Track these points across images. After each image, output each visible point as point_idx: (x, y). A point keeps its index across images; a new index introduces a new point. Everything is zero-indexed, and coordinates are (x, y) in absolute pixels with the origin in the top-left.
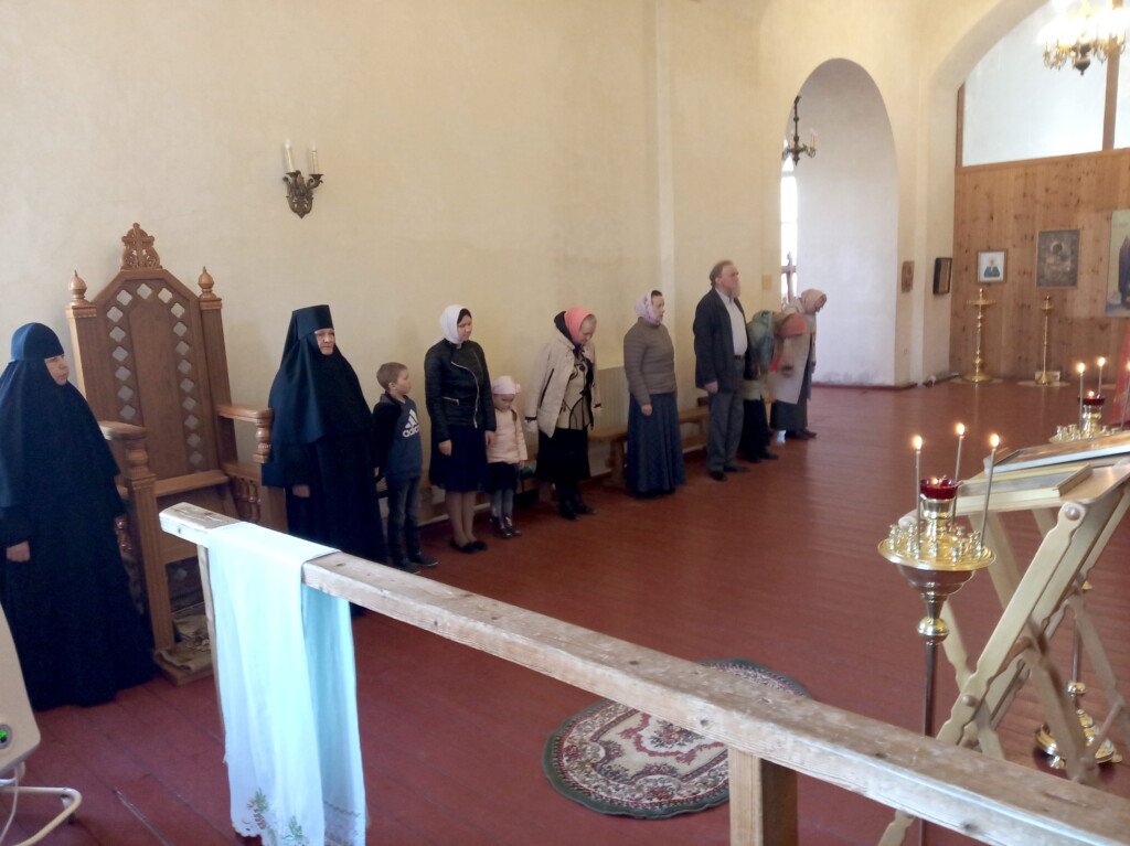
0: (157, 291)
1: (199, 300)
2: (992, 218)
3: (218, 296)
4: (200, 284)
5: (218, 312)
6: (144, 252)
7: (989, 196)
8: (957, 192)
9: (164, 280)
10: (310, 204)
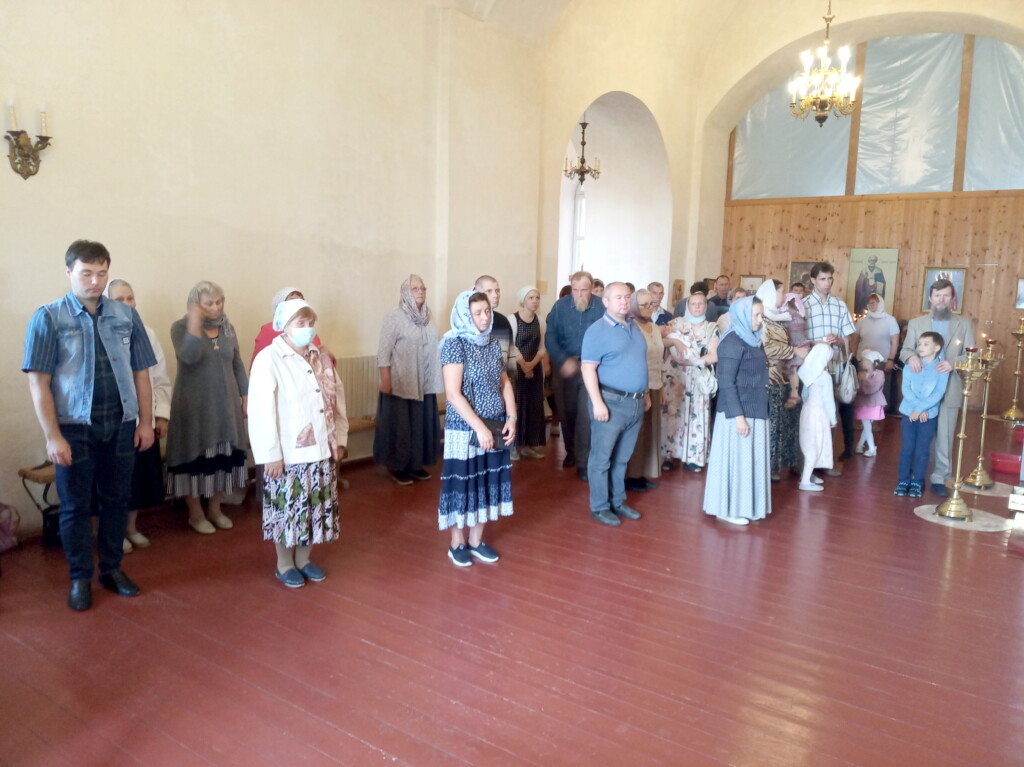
2: (753, 247)
7: (752, 228)
8: (726, 222)
10: (37, 166)
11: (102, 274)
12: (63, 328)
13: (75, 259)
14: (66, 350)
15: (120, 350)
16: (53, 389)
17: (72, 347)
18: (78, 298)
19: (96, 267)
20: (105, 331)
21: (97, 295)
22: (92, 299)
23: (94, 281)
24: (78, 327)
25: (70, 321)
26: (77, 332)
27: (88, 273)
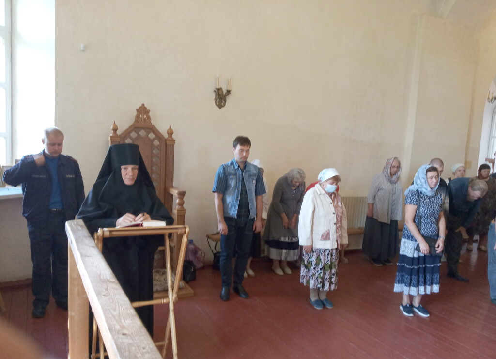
0: (148, 133)
1: (166, 140)
3: (174, 138)
4: (168, 133)
5: (174, 145)
6: (145, 116)
9: (152, 129)
10: (225, 103)
11: (248, 151)
12: (230, 174)
13: (237, 144)
14: (230, 184)
15: (251, 185)
16: (223, 201)
17: (233, 183)
18: (237, 162)
19: (245, 148)
20: (246, 176)
21: (245, 160)
22: (242, 162)
23: (244, 154)
24: (236, 174)
25: (232, 171)
26: (235, 176)
27: (242, 151)
